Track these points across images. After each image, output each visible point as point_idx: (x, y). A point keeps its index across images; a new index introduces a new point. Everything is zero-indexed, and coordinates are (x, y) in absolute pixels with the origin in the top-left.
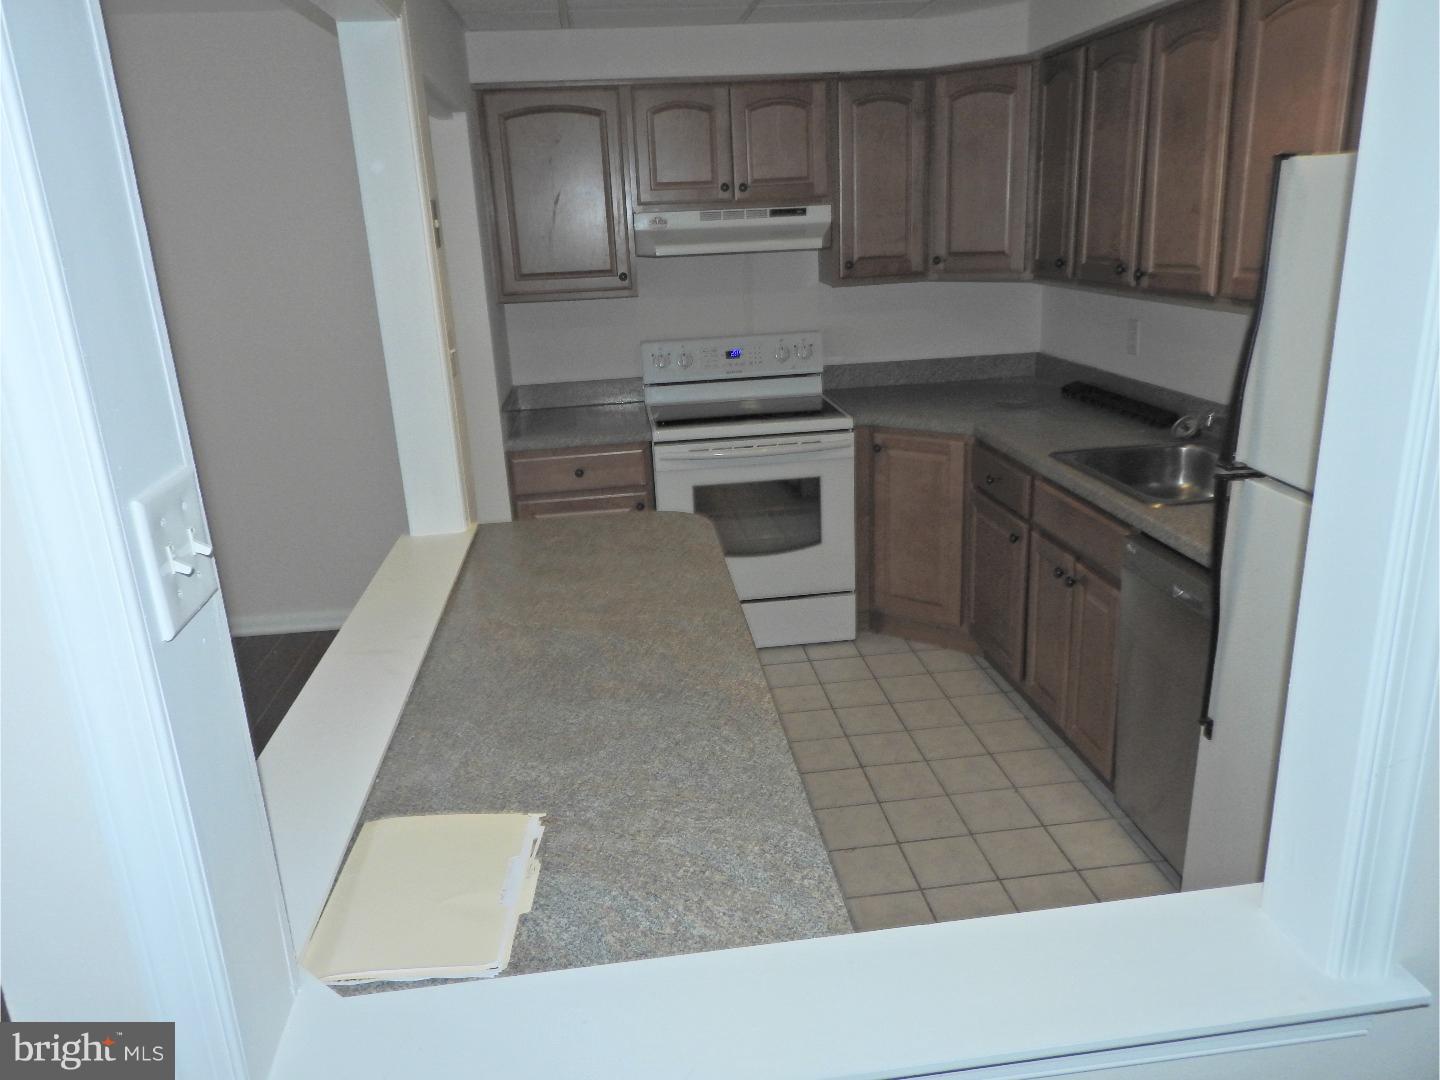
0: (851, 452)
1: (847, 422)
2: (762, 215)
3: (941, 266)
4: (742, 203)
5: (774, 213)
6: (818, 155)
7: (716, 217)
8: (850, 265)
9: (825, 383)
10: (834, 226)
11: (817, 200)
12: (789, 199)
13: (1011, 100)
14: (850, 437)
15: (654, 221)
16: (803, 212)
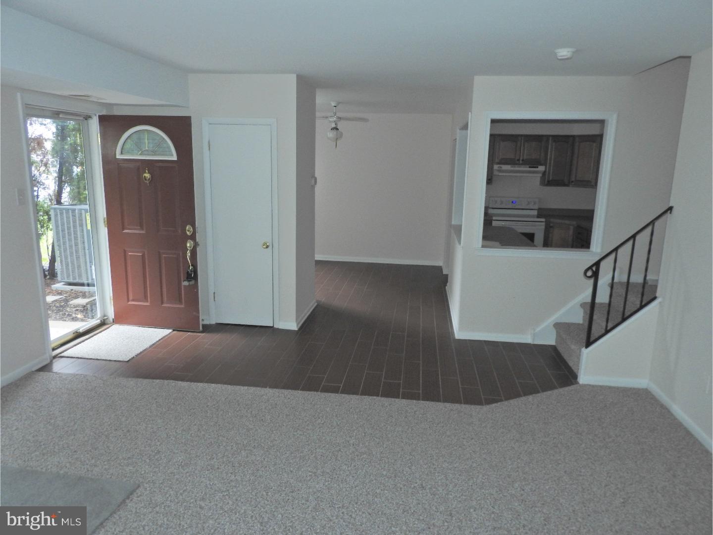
0: (543, 227)
1: (543, 220)
2: (526, 167)
3: (573, 183)
4: (522, 164)
5: (530, 167)
6: (543, 154)
7: (515, 167)
8: (548, 181)
9: (538, 212)
10: (545, 172)
11: (541, 165)
12: (534, 163)
13: (595, 144)
14: (544, 223)
15: (498, 167)
16: (537, 167)
